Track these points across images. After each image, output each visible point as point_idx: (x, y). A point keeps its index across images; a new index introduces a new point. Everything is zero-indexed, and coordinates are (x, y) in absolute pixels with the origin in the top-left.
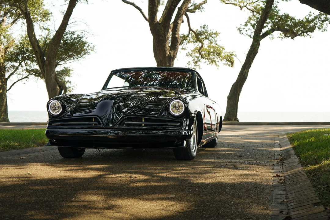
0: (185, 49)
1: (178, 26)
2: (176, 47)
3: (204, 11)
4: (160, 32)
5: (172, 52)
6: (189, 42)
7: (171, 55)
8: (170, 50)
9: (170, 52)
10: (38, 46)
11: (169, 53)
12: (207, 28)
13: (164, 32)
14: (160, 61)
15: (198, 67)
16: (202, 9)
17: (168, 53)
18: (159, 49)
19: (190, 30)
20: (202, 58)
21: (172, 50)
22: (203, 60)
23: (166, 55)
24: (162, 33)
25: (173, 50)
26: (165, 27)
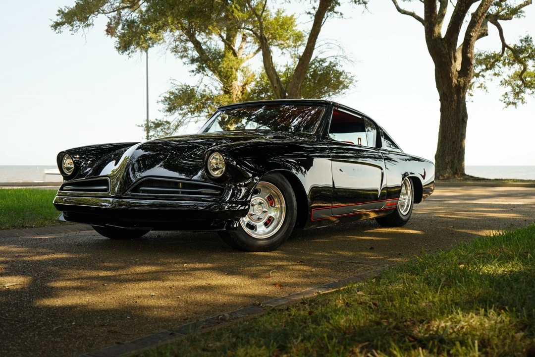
0: (499, 75)
1: (471, 40)
2: (469, 72)
3: (523, 16)
4: (442, 51)
5: (462, 81)
6: (504, 64)
7: (460, 84)
8: (459, 77)
9: (459, 79)
10: (278, 80)
11: (458, 81)
12: (531, 41)
13: (449, 50)
14: (444, 93)
15: (520, 101)
16: (519, 13)
17: (455, 81)
18: (442, 77)
19: (504, 45)
20: (525, 87)
21: (461, 77)
22: (528, 91)
23: (452, 85)
24: (444, 52)
25: (463, 77)
26: (450, 44)
